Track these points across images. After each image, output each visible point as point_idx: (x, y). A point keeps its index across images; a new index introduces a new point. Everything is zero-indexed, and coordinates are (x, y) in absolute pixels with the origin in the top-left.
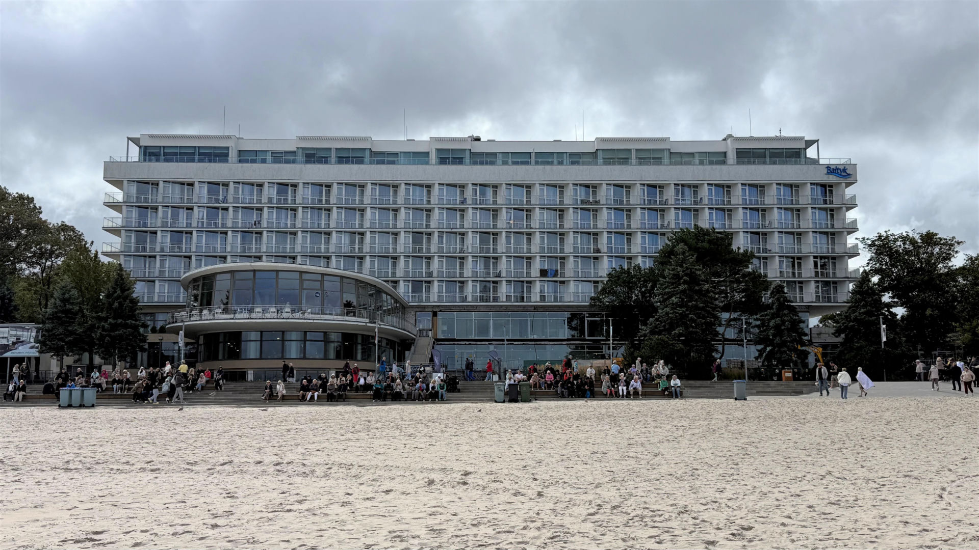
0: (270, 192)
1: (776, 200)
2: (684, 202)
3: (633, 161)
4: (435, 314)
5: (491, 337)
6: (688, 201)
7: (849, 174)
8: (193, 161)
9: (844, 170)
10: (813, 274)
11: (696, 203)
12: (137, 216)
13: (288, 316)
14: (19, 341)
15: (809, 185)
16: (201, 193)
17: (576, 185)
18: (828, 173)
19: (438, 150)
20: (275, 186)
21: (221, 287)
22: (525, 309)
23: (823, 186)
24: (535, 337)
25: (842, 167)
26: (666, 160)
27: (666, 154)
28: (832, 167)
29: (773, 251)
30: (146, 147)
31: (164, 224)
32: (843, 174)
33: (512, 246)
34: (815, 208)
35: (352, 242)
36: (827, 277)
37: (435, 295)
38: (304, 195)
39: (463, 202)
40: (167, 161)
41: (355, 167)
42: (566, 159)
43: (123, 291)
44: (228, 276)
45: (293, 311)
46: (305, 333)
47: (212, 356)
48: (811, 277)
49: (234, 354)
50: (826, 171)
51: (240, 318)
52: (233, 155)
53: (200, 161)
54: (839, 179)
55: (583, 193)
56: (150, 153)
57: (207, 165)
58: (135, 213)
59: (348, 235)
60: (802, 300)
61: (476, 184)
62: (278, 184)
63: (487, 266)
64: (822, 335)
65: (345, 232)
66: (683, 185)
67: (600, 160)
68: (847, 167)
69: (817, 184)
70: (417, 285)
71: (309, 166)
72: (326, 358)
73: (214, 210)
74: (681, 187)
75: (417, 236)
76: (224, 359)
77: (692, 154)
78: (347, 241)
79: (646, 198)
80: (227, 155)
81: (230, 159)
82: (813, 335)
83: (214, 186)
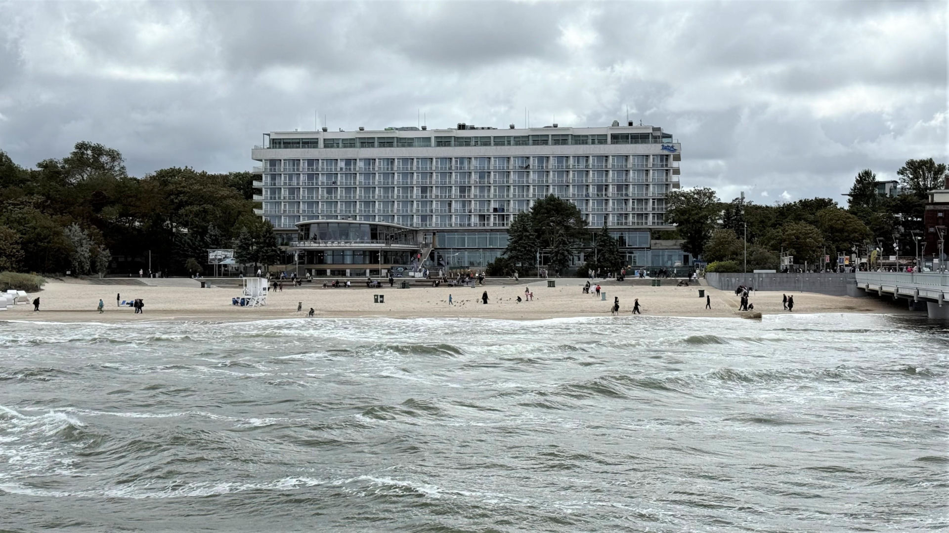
0: (342, 164)
1: (633, 165)
2: (579, 167)
3: (550, 142)
4: (434, 234)
5: (466, 247)
6: (582, 166)
7: (675, 149)
8: (299, 147)
9: (672, 147)
11: (586, 167)
12: (271, 180)
13: (342, 245)
14: (226, 257)
15: (652, 156)
16: (303, 166)
17: (516, 157)
18: (663, 149)
19: (436, 137)
20: (344, 161)
21: (313, 231)
22: (486, 231)
23: (662, 156)
24: (491, 247)
25: (671, 145)
26: (570, 141)
27: (569, 138)
28: (666, 145)
29: (629, 196)
30: (273, 139)
31: (285, 184)
32: (672, 149)
33: (478, 194)
34: (656, 170)
35: (387, 193)
36: (661, 211)
37: (435, 223)
38: (360, 165)
39: (450, 168)
40: (285, 147)
41: (388, 149)
42: (512, 140)
43: (270, 234)
44: (316, 225)
45: (346, 243)
46: (354, 252)
47: (311, 262)
48: (651, 211)
49: (322, 261)
50: (661, 148)
51: (321, 246)
52: (321, 143)
53: (303, 147)
54: (669, 152)
55: (520, 163)
56: (276, 143)
57: (307, 150)
59: (385, 189)
60: (646, 224)
61: (458, 158)
62: (346, 159)
63: (464, 206)
64: (657, 245)
65: (383, 187)
67: (531, 143)
68: (674, 145)
69: (657, 155)
70: (424, 218)
71: (362, 149)
72: (364, 263)
73: (310, 177)
74: (578, 158)
75: (424, 190)
76: (316, 264)
77: (587, 136)
78: (385, 192)
79: (557, 165)
80: (317, 143)
81: (319, 145)
82: (652, 245)
83: (311, 162)
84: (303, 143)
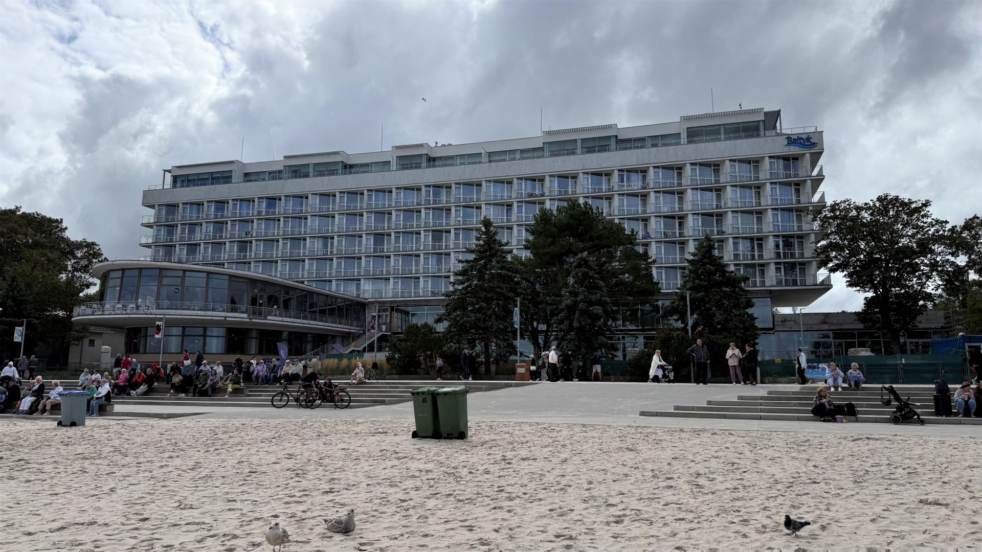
0: (260, 206)
1: (729, 178)
2: (629, 188)
3: (579, 151)
4: (393, 309)
6: (635, 186)
7: (814, 143)
8: (205, 185)
9: (808, 139)
10: (773, 255)
11: (644, 188)
12: (166, 233)
15: (767, 159)
16: (208, 210)
17: (521, 179)
18: (789, 144)
19: (399, 158)
20: (264, 200)
23: (786, 159)
25: (805, 137)
26: (613, 146)
27: (613, 141)
28: (793, 137)
29: (727, 232)
30: (175, 177)
32: (806, 143)
33: (461, 242)
34: (775, 183)
35: (325, 245)
36: (792, 258)
37: (393, 290)
39: (419, 203)
40: (188, 187)
41: (326, 178)
42: (518, 156)
48: (771, 259)
50: (786, 142)
52: (238, 179)
54: (802, 149)
55: (529, 187)
56: (178, 182)
57: (213, 187)
58: (163, 231)
59: (321, 240)
60: (763, 283)
61: (429, 186)
62: (267, 198)
63: (439, 262)
64: (787, 323)
65: (318, 237)
66: (629, 171)
67: (547, 153)
68: (811, 135)
69: (778, 157)
71: (289, 181)
73: (218, 227)
74: (626, 172)
75: (379, 239)
77: (643, 139)
78: (320, 245)
79: (590, 187)
80: (231, 177)
81: (233, 180)
82: (776, 323)
83: (221, 204)
84: (213, 178)
